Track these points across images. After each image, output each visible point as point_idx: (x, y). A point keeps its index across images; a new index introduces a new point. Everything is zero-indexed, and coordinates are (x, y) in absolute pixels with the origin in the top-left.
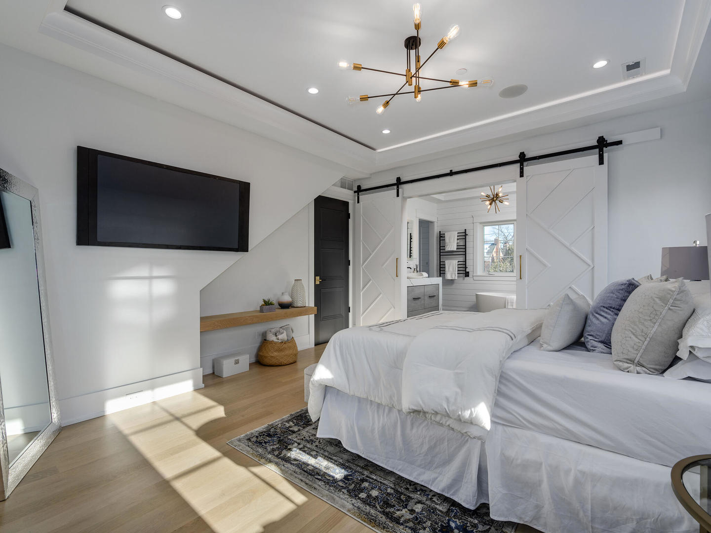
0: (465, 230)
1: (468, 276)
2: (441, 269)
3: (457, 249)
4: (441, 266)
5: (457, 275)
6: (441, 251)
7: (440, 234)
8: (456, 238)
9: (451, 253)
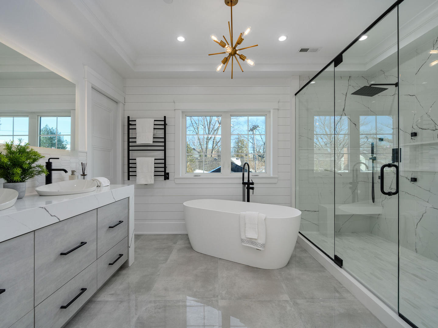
0: (165, 117)
1: (168, 178)
2: (131, 170)
3: (153, 142)
4: (131, 165)
5: (153, 177)
6: (131, 144)
7: (129, 121)
8: (152, 126)
9: (145, 148)
